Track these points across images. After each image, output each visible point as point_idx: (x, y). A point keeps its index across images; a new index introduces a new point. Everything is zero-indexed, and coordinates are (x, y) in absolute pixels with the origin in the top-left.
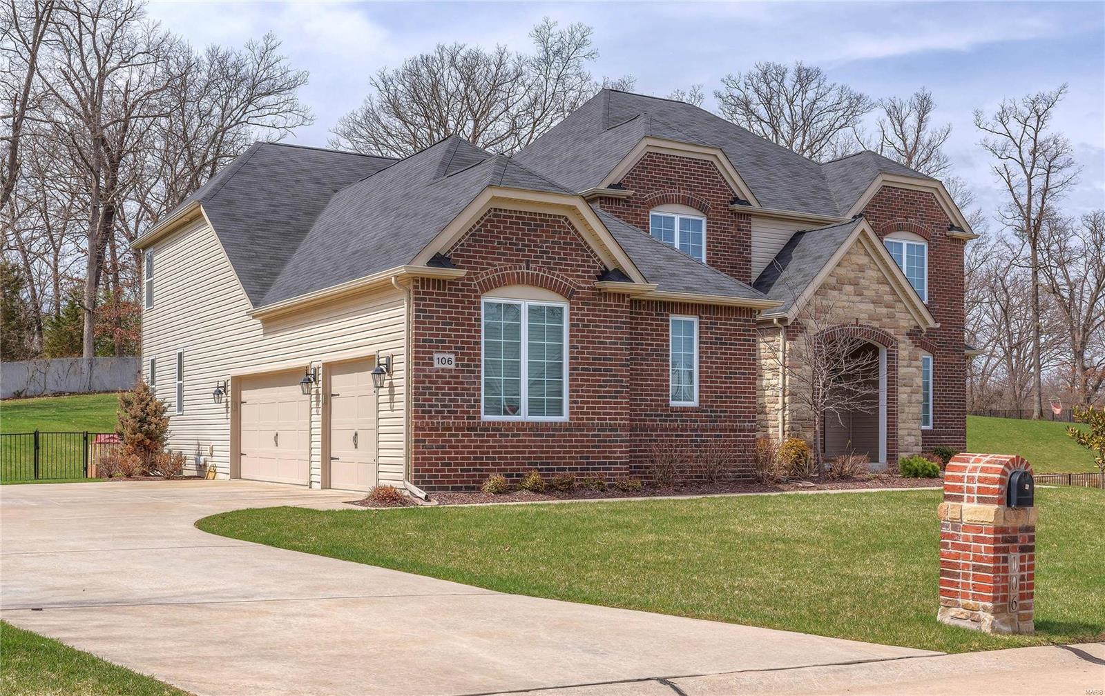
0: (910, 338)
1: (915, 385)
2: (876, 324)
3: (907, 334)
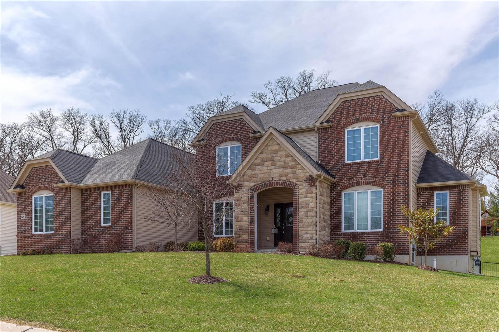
0: (307, 183)
1: (309, 207)
2: (284, 178)
3: (305, 181)
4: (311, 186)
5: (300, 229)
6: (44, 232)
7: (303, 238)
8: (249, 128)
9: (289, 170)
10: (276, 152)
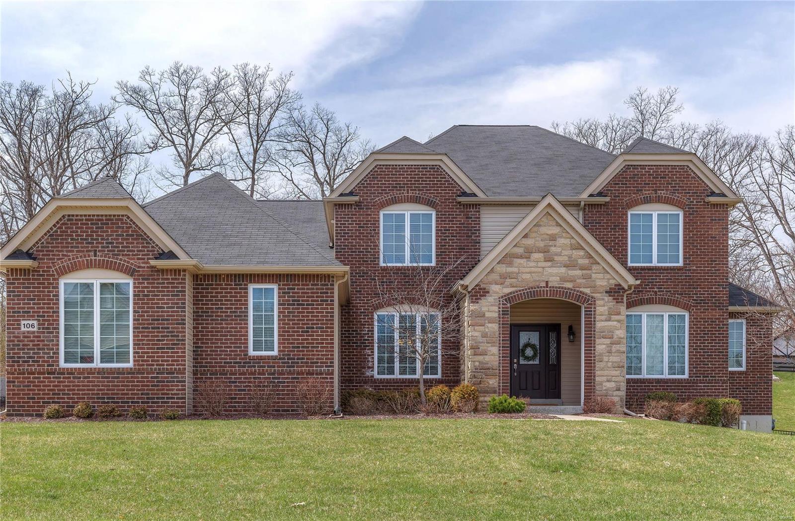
0: (610, 296)
1: (615, 337)
2: (569, 285)
3: (606, 292)
4: (617, 302)
5: (598, 373)
6: (97, 364)
7: (604, 388)
8: (452, 184)
9: (578, 273)
10: (553, 238)
